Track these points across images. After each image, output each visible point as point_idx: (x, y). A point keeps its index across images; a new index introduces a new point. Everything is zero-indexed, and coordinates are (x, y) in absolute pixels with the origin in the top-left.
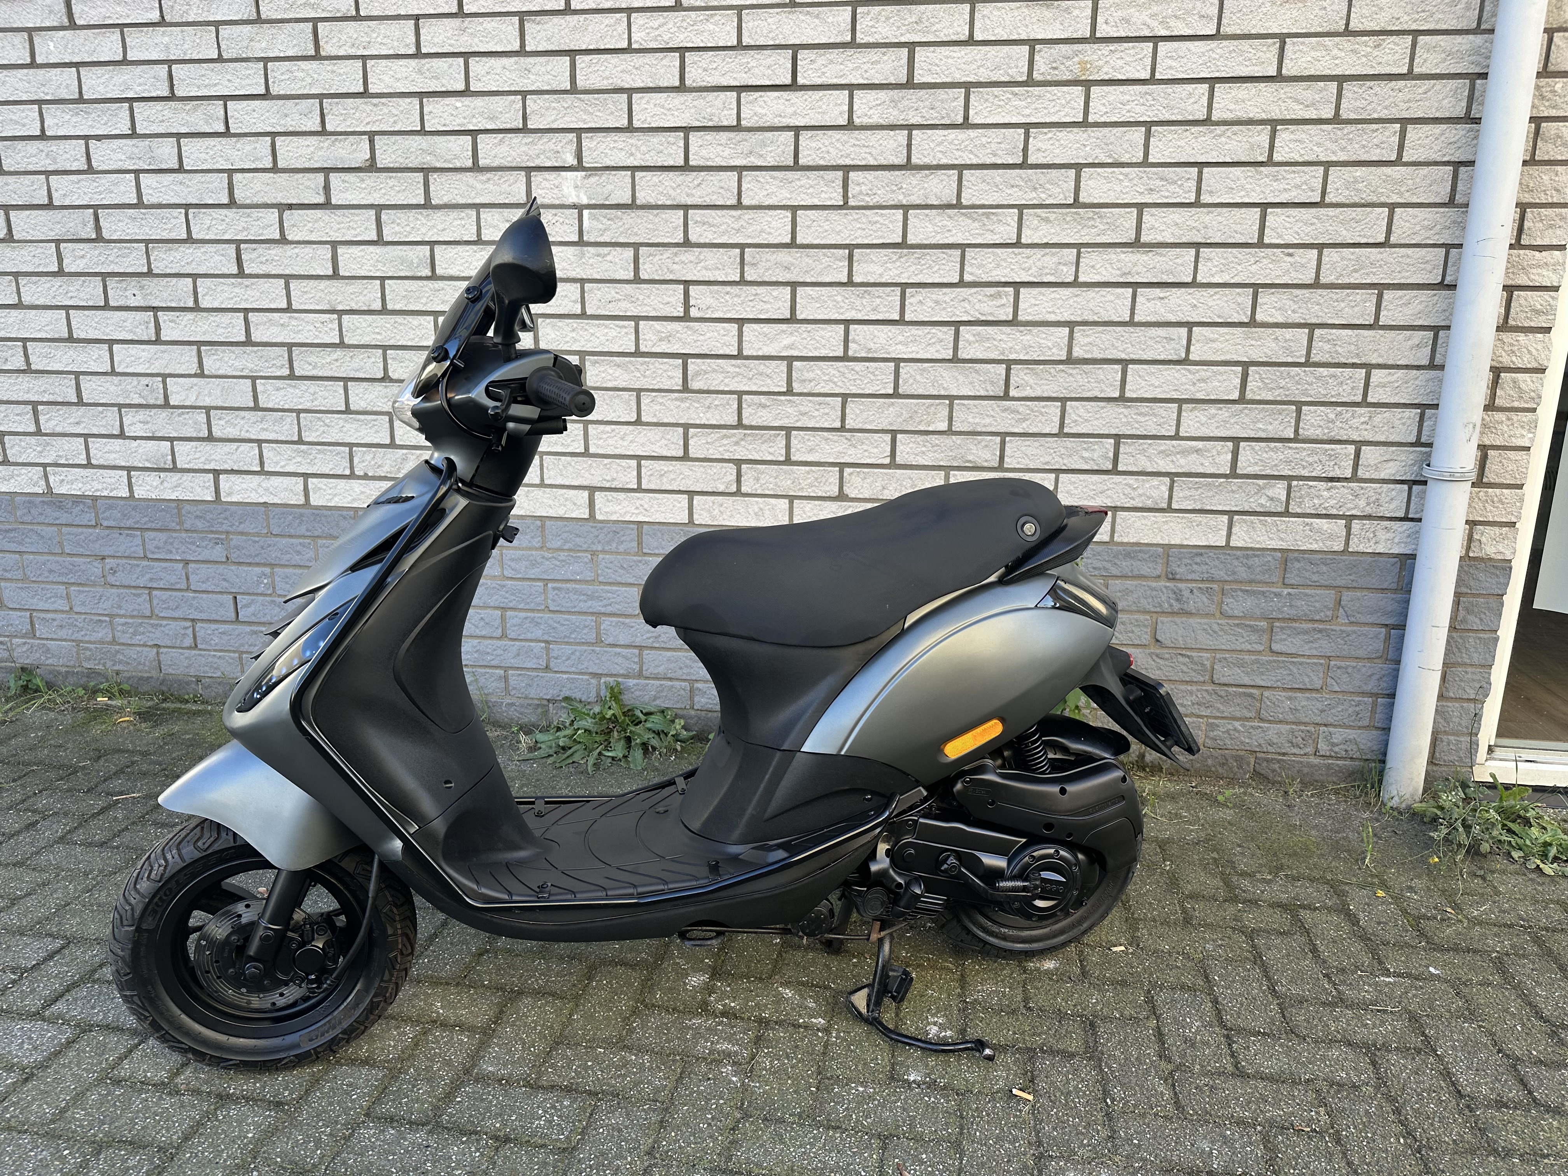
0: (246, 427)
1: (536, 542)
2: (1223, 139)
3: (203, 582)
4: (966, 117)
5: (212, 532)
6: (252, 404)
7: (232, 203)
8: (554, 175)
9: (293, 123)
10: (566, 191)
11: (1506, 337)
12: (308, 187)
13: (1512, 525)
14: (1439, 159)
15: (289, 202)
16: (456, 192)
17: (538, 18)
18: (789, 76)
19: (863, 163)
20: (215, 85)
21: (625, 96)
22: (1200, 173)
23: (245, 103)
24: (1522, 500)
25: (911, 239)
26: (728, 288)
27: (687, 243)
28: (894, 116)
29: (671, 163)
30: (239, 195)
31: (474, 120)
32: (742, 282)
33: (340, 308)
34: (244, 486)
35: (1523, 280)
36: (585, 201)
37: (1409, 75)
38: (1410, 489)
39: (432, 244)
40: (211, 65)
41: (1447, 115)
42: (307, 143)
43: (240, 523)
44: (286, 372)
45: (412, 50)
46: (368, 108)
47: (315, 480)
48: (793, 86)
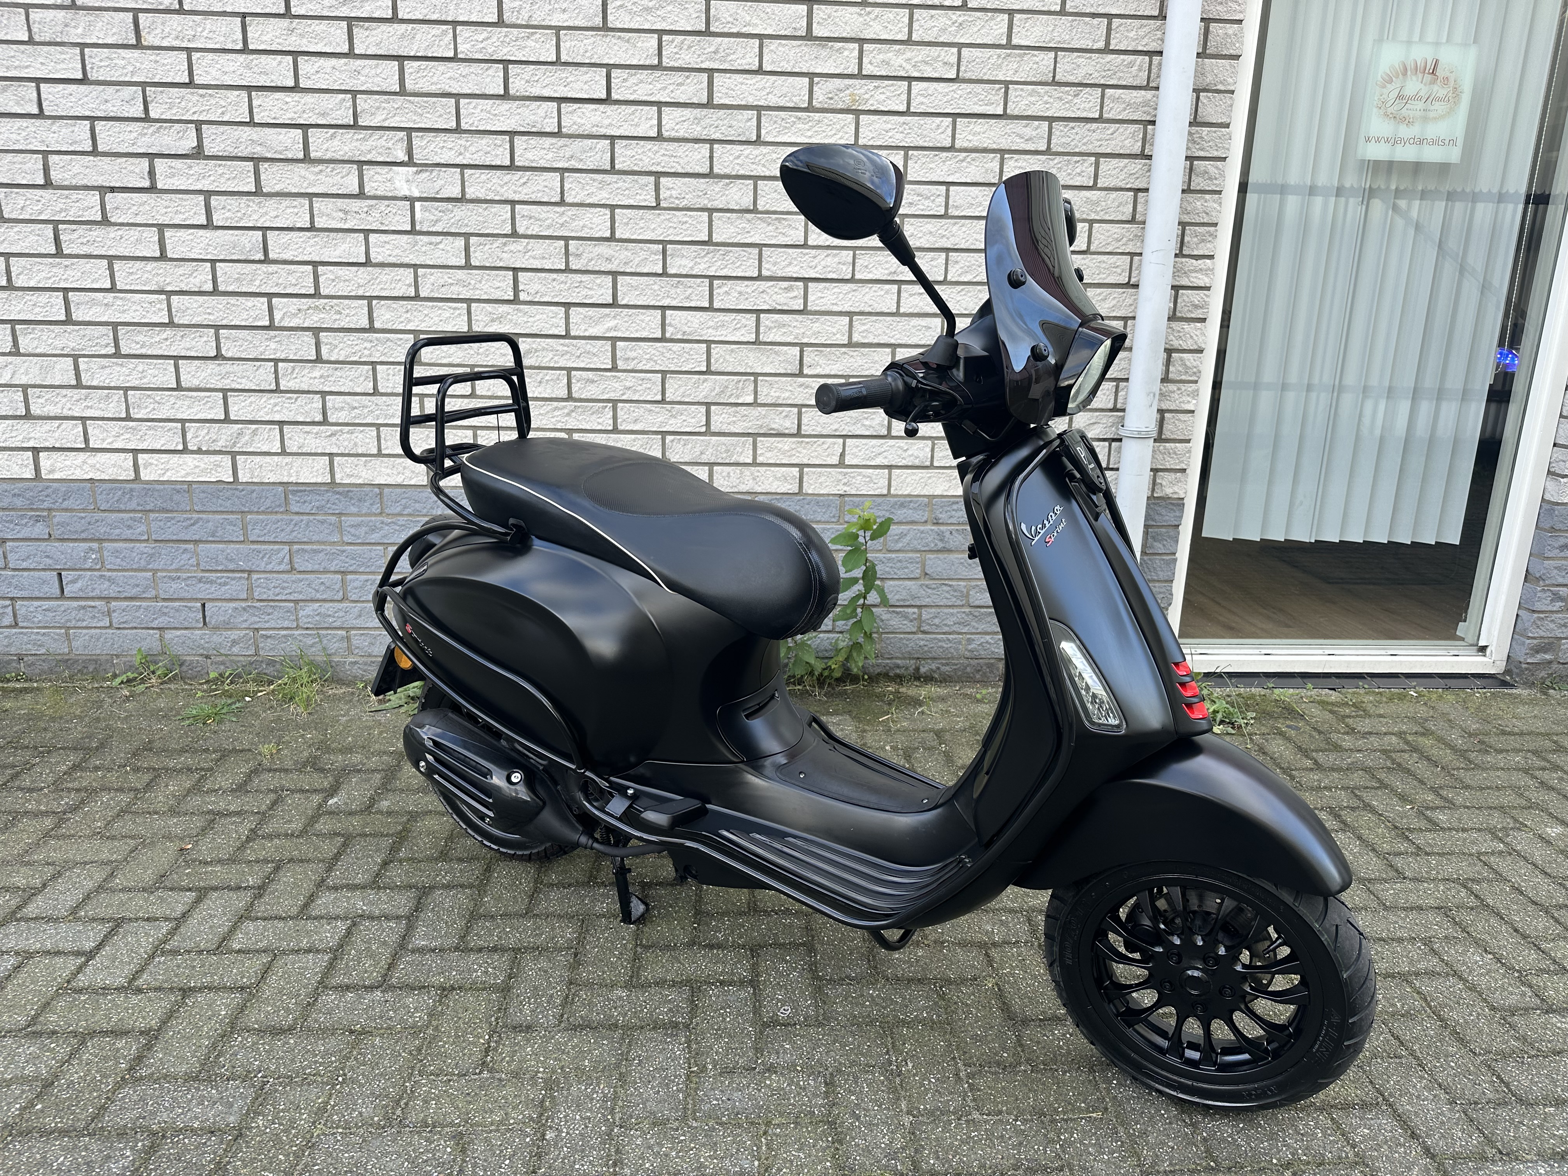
0: (68, 405)
1: (376, 509)
2: (964, 164)
3: (23, 560)
4: (759, 136)
5: (32, 509)
6: (74, 382)
7: (48, 184)
8: (386, 169)
9: (115, 109)
10: (398, 184)
11: (1174, 325)
12: (132, 172)
13: (1184, 471)
14: (1123, 186)
15: (112, 185)
16: (288, 181)
17: (367, 24)
18: (605, 92)
19: (673, 170)
20: (27, 67)
21: (453, 100)
22: (948, 190)
23: (61, 86)
24: (1189, 451)
25: (716, 238)
26: (555, 276)
27: (514, 234)
28: (697, 131)
29: (499, 163)
30: (55, 175)
31: (305, 116)
32: (568, 270)
33: (169, 288)
34: (68, 463)
35: (1185, 282)
36: (417, 194)
37: (1100, 120)
38: (1110, 445)
39: (264, 229)
40: (22, 47)
41: (1128, 152)
42: (129, 129)
43: (64, 500)
44: (111, 350)
45: (240, 46)
46: (195, 98)
47: (145, 456)
48: (607, 100)
